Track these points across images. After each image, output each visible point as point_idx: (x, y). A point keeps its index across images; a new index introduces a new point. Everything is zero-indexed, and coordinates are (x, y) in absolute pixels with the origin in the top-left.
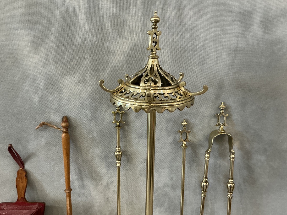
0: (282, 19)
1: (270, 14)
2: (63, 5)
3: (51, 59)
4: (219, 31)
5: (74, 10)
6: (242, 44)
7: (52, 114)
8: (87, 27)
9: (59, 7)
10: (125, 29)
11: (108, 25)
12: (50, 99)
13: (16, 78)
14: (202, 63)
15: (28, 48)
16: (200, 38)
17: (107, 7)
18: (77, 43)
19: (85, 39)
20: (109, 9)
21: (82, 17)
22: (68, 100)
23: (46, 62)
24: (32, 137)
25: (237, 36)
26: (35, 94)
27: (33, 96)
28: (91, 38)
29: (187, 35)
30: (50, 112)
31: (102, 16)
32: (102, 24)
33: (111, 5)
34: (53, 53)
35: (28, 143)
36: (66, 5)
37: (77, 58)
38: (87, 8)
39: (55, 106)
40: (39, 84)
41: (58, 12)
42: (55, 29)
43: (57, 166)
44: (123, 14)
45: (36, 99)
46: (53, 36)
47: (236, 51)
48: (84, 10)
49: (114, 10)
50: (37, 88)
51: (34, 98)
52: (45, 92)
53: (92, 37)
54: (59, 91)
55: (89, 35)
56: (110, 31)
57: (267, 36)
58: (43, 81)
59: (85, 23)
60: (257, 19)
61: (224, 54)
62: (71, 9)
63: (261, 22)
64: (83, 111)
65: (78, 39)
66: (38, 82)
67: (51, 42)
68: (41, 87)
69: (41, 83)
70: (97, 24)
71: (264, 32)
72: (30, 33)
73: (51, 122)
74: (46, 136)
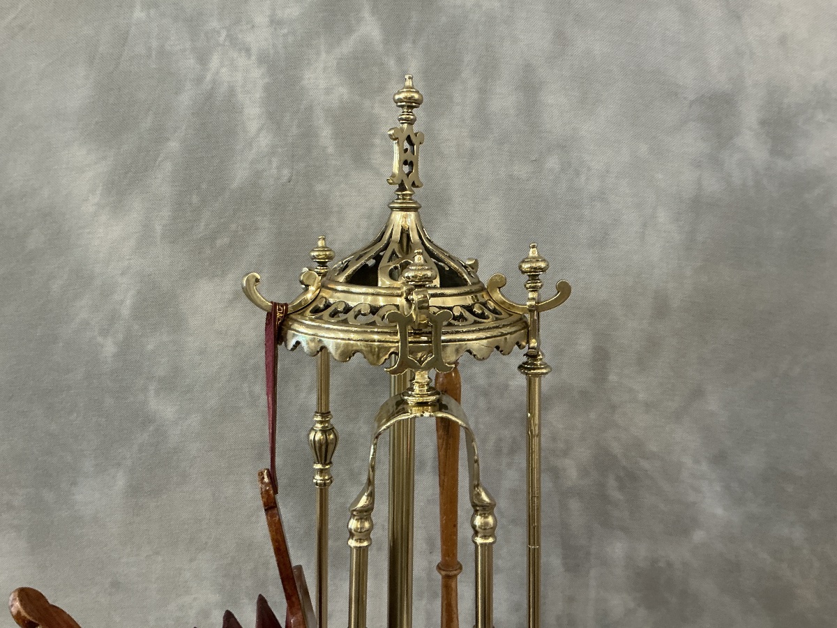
0: (820, 117)
1: (786, 101)
2: (199, 80)
3: (158, 229)
4: (643, 149)
5: (232, 92)
6: (712, 185)
7: (152, 393)
8: (264, 141)
9: (188, 85)
10: (373, 145)
11: (326, 135)
12: (150, 347)
13: (56, 286)
14: (601, 241)
15: (95, 199)
16: (589, 169)
17: (322, 84)
18: (235, 185)
19: (258, 174)
20: (328, 91)
21: (253, 113)
22: (202, 352)
23: (145, 238)
24: (88, 465)
25: (697, 165)
26: (105, 332)
27: (100, 339)
28: (274, 171)
29: (552, 162)
30: (145, 389)
31: (310, 108)
32: (308, 134)
33: (335, 80)
34: (166, 213)
35: (74, 483)
36: (209, 77)
37: (233, 226)
38: (267, 88)
39: (161, 371)
40: (122, 302)
41: (186, 99)
42: (174, 145)
43: (160, 558)
44: (367, 103)
45: (109, 348)
46: (168, 166)
47: (697, 205)
48: (258, 94)
49: (342, 92)
50: (113, 317)
51: (102, 346)
52: (136, 327)
53: (278, 168)
54: (178, 324)
55: (270, 162)
56: (330, 150)
57: (781, 163)
58: (132, 292)
59: (260, 130)
60: (750, 114)
61: (663, 216)
62: (223, 89)
63: (763, 123)
64: (245, 385)
65: (240, 174)
66: (116, 297)
67: (162, 181)
68: (125, 311)
69: (126, 299)
70: (294, 131)
71: (774, 152)
72: (104, 158)
73: (147, 420)
74: (129, 463)
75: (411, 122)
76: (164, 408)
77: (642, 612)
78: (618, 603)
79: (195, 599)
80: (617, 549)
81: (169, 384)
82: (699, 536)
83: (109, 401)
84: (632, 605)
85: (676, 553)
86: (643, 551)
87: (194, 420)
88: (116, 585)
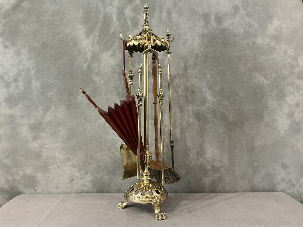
0: (226, 17)
1: (220, 14)
2: (104, 12)
3: (96, 41)
4: (192, 24)
5: (111, 14)
6: (206, 31)
8: (117, 24)
9: (102, 13)
10: (138, 24)
11: (129, 23)
12: (94, 66)
13: (75, 53)
14: (184, 43)
15: (83, 35)
16: (182, 28)
17: (128, 12)
18: (111, 32)
19: (116, 31)
20: (130, 14)
21: (115, 18)
22: (104, 67)
23: (93, 43)
25: (203, 27)
26: (85, 63)
27: (83, 64)
28: (119, 30)
29: (174, 27)
30: (93, 75)
31: (126, 17)
32: (126, 22)
33: (131, 12)
34: (97, 38)
36: (106, 11)
37: (111, 41)
38: (117, 13)
39: (96, 71)
40: (88, 57)
41: (101, 16)
42: (99, 25)
44: (137, 16)
45: (85, 66)
46: (98, 29)
47: (203, 36)
48: (116, 15)
49: (132, 14)
50: (86, 60)
51: (84, 66)
52: (91, 62)
53: (120, 29)
54: (99, 61)
55: (118, 28)
56: (130, 25)
57: (219, 27)
58: (90, 55)
59: (116, 22)
60: (213, 17)
61: (197, 38)
62: (109, 14)
63: (215, 19)
64: (113, 74)
65: (112, 30)
66: (87, 56)
67: (97, 32)
68: (89, 58)
69: (89, 56)
70: (123, 22)
71: (218, 25)
72: (85, 27)
73: (92, 81)
74: (89, 90)
75: (147, 11)
76: (97, 79)
77: (196, 122)
78: (191, 120)
79: (102, 121)
80: (190, 108)
81: (97, 74)
82: (207, 104)
83: (85, 77)
84: (194, 120)
85: (202, 109)
86: (196, 108)
87: (102, 82)
88: (85, 117)
